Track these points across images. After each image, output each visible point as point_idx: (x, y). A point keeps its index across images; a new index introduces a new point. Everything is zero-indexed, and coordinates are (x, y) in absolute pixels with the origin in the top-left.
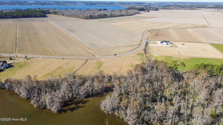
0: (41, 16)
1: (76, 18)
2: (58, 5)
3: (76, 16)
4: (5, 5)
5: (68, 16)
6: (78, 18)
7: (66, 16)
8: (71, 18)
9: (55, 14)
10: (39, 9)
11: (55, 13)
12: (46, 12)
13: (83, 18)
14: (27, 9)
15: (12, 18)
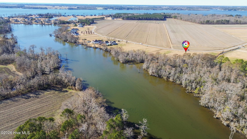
0: (160, 19)
1: (192, 22)
2: (189, 10)
3: (192, 21)
4: (141, 10)
5: (185, 21)
6: (194, 23)
7: (183, 20)
8: (188, 22)
9: (175, 19)
10: (164, 13)
11: (175, 17)
12: (168, 17)
13: (199, 23)
14: (154, 14)
15: (138, 20)
